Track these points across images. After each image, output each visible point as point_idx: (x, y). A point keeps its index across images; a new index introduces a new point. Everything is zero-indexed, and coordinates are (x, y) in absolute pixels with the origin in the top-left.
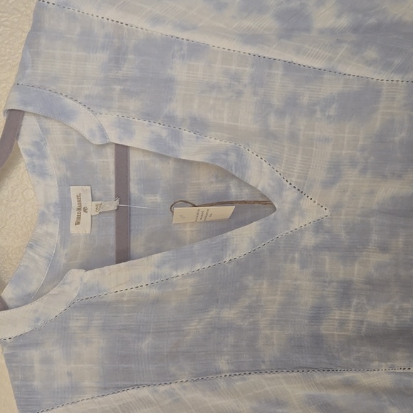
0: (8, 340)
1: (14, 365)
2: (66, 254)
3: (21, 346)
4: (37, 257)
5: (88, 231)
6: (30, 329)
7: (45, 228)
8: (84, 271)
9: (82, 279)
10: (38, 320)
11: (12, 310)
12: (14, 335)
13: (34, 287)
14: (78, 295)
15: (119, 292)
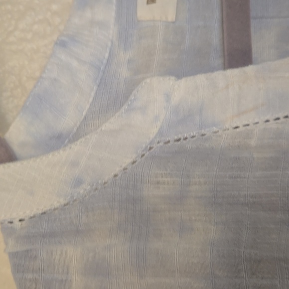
0: (17, 224)
1: (30, 276)
2: (129, 61)
3: (44, 236)
4: (75, 64)
5: (171, 17)
6: (63, 201)
7: (88, 14)
8: (173, 78)
9: (168, 97)
10: (78, 182)
11: (25, 163)
12: (29, 213)
13: (69, 121)
14: (160, 133)
15: (241, 129)
